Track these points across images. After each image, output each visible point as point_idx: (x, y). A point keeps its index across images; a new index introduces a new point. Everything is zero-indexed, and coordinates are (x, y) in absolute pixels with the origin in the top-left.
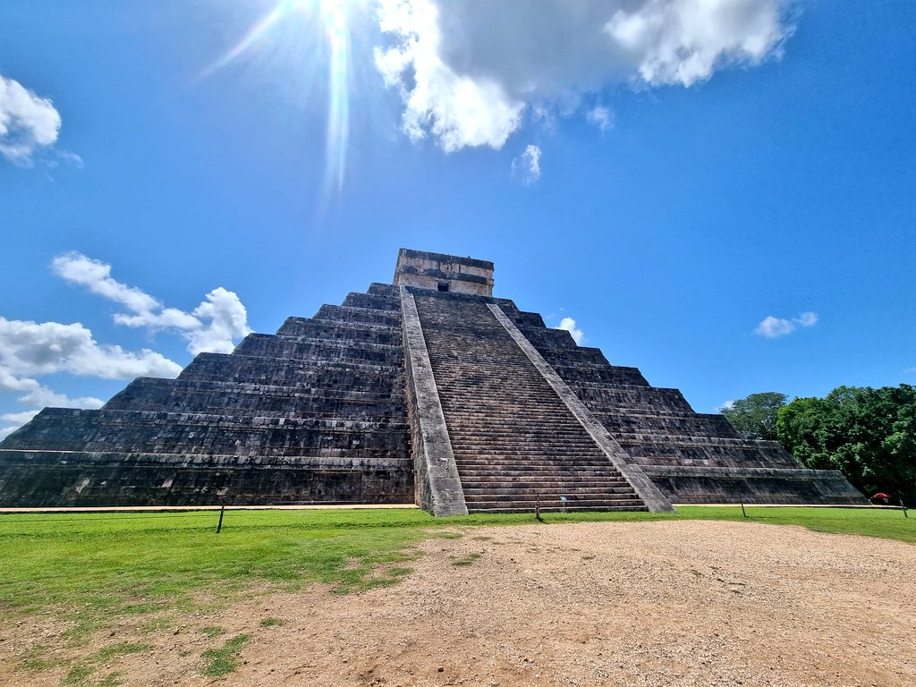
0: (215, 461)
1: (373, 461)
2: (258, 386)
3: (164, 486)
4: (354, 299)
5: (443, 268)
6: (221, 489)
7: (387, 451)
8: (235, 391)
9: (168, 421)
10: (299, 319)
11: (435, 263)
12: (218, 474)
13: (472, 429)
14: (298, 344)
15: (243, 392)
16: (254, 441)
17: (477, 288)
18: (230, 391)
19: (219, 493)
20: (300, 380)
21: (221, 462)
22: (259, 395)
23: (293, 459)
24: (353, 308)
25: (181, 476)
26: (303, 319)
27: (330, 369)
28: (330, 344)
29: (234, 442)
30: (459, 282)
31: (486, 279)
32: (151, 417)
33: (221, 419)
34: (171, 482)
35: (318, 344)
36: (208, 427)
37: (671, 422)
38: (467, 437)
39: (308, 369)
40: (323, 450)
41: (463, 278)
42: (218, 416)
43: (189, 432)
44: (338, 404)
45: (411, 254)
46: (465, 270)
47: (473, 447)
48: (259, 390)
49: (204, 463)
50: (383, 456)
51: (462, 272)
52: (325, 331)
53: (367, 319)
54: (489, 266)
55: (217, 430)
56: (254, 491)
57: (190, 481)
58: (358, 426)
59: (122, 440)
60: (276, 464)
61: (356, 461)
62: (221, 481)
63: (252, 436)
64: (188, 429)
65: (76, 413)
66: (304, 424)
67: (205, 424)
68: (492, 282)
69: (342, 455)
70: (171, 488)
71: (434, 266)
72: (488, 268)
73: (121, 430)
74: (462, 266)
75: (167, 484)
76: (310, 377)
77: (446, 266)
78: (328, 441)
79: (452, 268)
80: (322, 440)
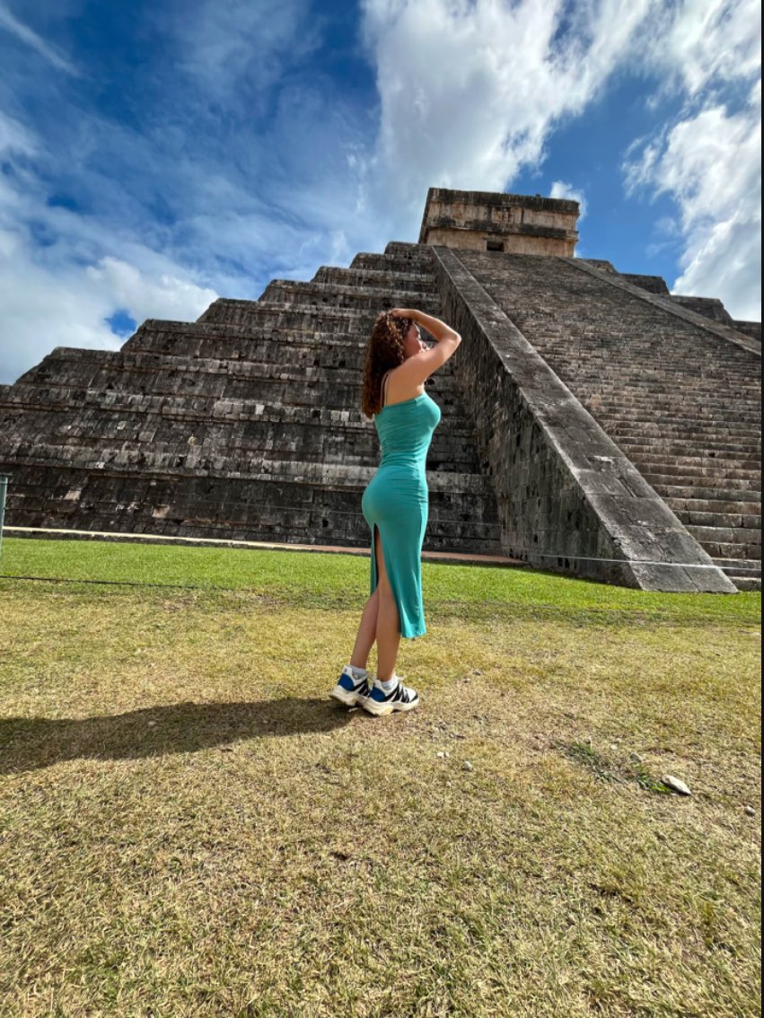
0: (149, 461)
2: (224, 363)
3: (68, 497)
4: (364, 261)
5: (496, 217)
6: (159, 508)
8: (192, 368)
9: (88, 403)
10: (286, 282)
11: (483, 210)
12: (154, 484)
14: (285, 312)
15: (203, 370)
16: (216, 437)
17: (549, 248)
18: (184, 368)
19: (157, 515)
20: (288, 358)
22: (226, 375)
23: (277, 464)
24: (364, 272)
25: (96, 483)
26: (292, 283)
27: (333, 343)
28: (333, 313)
29: (186, 438)
30: (522, 240)
31: (564, 232)
32: (62, 396)
33: (165, 403)
34: (79, 492)
35: (315, 312)
36: (146, 413)
39: (301, 345)
40: (329, 457)
41: (529, 232)
42: (162, 398)
43: (117, 421)
44: (349, 392)
45: (447, 197)
46: (531, 218)
48: (226, 367)
49: (130, 465)
51: (525, 222)
53: (385, 283)
54: (571, 209)
55: (159, 419)
56: (214, 514)
57: (111, 491)
59: (23, 429)
60: (248, 471)
63: (215, 430)
64: (116, 416)
66: (295, 415)
67: (141, 409)
68: (573, 236)
70: (79, 501)
71: (481, 214)
72: (569, 213)
73: (21, 415)
74: (526, 211)
75: (74, 496)
76: (304, 356)
77: (500, 213)
78: (337, 443)
79: (510, 216)
80: (326, 441)
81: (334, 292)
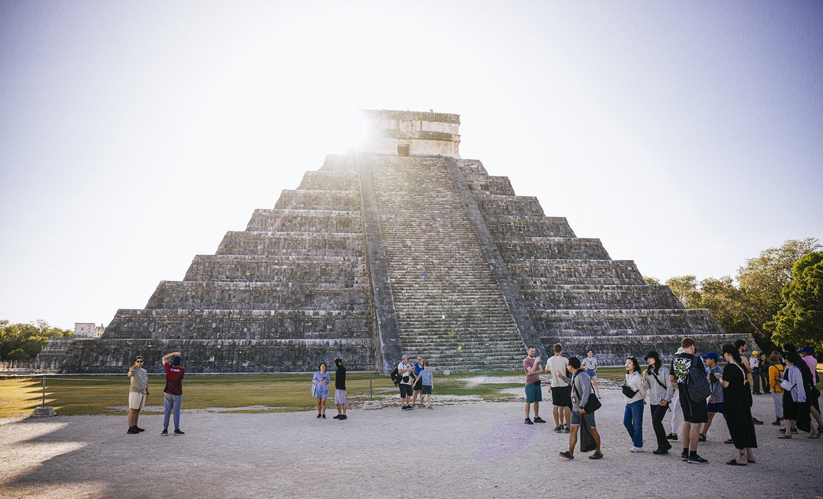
1: (344, 341)
3: (210, 360)
5: (403, 127)
7: (353, 333)
10: (265, 211)
11: (393, 122)
12: (241, 352)
13: (416, 316)
14: (269, 238)
16: (256, 328)
17: (441, 146)
20: (277, 274)
21: (241, 344)
22: (250, 291)
23: (287, 340)
24: (312, 192)
25: (218, 353)
27: (300, 262)
28: (296, 235)
29: (243, 329)
30: (421, 141)
31: (451, 135)
33: (230, 313)
34: (214, 358)
36: (223, 319)
37: (613, 295)
38: (412, 323)
39: (283, 264)
40: (306, 334)
41: (427, 136)
42: (228, 311)
43: (211, 323)
44: (311, 295)
46: (427, 126)
47: (416, 330)
48: (249, 286)
49: (230, 345)
50: (350, 337)
51: (424, 129)
52: (290, 221)
54: (455, 119)
55: (229, 321)
57: (225, 357)
58: (330, 314)
61: (331, 342)
62: (244, 357)
63: (254, 324)
64: (210, 321)
65: (139, 313)
67: (221, 317)
68: (457, 138)
69: (321, 337)
70: (215, 362)
71: (392, 125)
72: (454, 122)
74: (423, 122)
75: (212, 359)
76: (285, 271)
77: (406, 124)
78: (309, 326)
79: (412, 125)
80: (304, 325)
81: (295, 215)
